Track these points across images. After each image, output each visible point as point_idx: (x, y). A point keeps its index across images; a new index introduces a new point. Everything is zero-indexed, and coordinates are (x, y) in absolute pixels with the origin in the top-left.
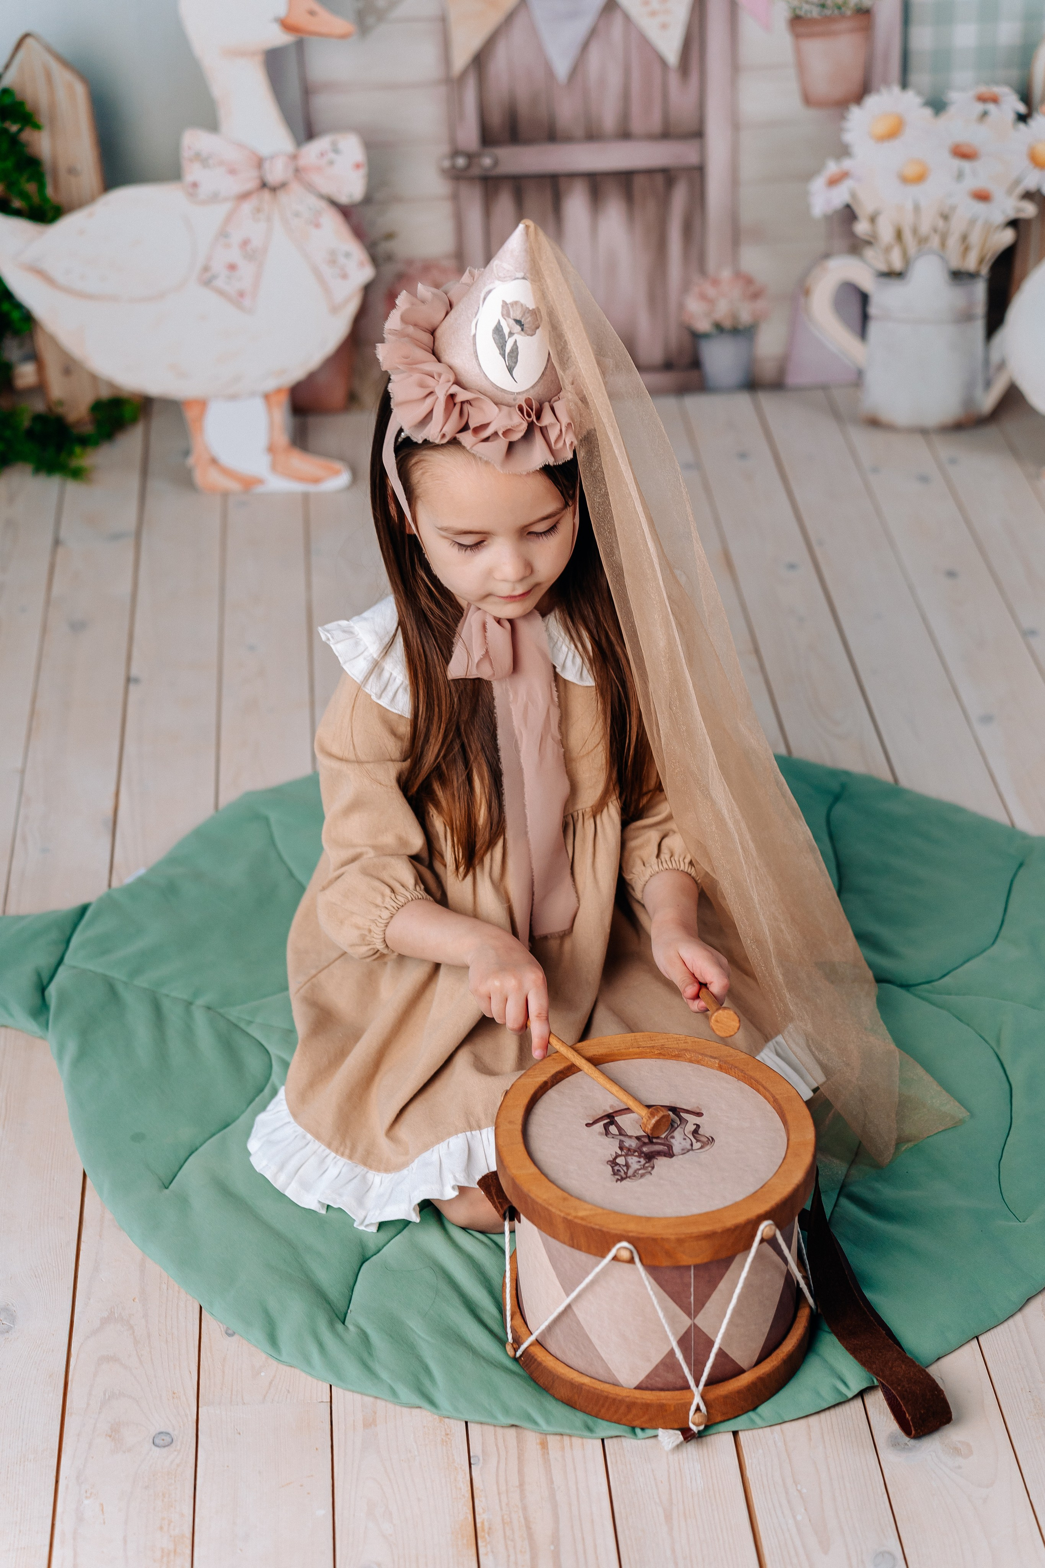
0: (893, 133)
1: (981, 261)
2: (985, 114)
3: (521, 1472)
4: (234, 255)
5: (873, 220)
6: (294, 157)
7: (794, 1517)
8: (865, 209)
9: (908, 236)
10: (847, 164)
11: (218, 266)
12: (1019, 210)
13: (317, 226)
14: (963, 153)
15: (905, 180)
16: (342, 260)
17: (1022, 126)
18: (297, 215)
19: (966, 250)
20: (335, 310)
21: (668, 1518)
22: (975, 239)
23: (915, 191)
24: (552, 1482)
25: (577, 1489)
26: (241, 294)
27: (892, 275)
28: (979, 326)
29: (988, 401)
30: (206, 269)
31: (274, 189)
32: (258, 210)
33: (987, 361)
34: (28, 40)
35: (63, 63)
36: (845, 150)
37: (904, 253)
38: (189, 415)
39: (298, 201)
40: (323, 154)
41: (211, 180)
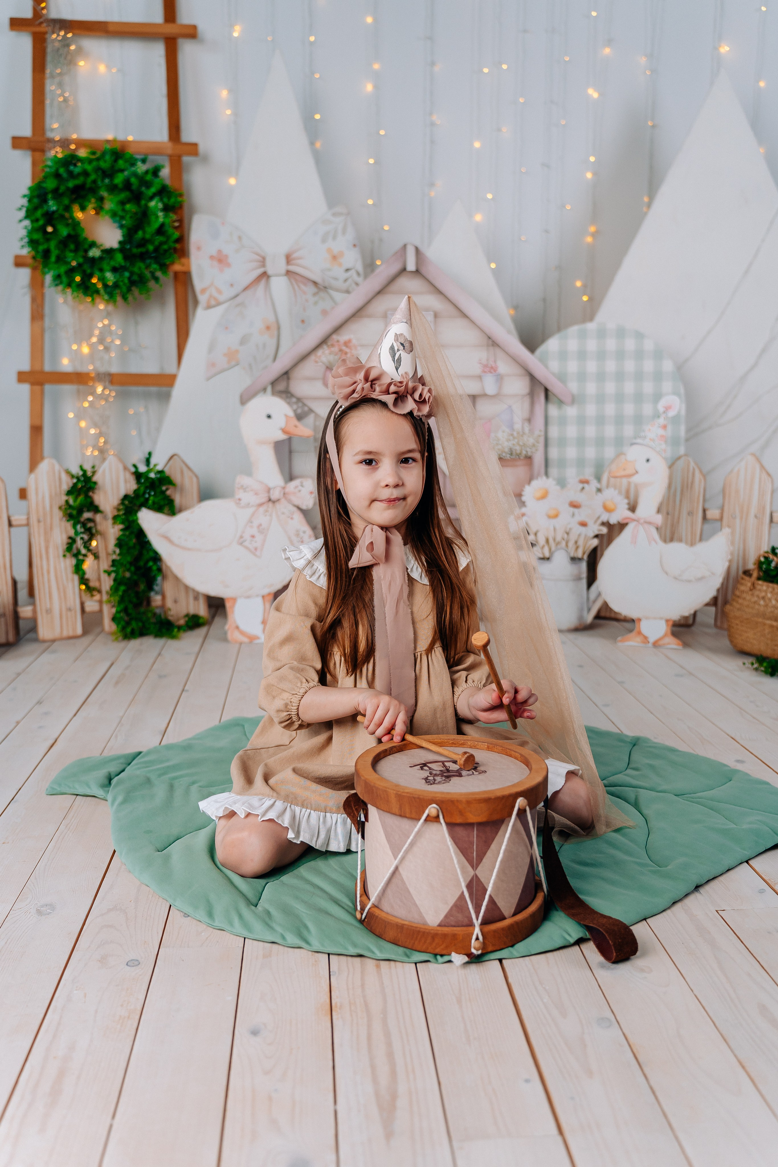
0: (544, 496)
1: (584, 553)
2: (583, 488)
3: (362, 979)
4: (254, 531)
5: (536, 534)
6: (284, 488)
8: (533, 529)
9: (551, 541)
10: (524, 510)
11: (247, 536)
12: (600, 530)
13: (292, 518)
14: (574, 505)
15: (549, 517)
16: (302, 534)
17: (599, 494)
18: (283, 513)
19: (577, 548)
21: (459, 1001)
22: (581, 543)
23: (553, 522)
24: (383, 984)
25: (399, 987)
26: (256, 549)
27: (545, 559)
28: (584, 582)
29: (589, 618)
30: (241, 537)
31: (274, 502)
32: (267, 511)
33: (588, 599)
34: (175, 457)
35: (189, 468)
36: (523, 504)
37: (550, 550)
38: (228, 605)
39: (284, 507)
40: (296, 487)
41: (247, 497)
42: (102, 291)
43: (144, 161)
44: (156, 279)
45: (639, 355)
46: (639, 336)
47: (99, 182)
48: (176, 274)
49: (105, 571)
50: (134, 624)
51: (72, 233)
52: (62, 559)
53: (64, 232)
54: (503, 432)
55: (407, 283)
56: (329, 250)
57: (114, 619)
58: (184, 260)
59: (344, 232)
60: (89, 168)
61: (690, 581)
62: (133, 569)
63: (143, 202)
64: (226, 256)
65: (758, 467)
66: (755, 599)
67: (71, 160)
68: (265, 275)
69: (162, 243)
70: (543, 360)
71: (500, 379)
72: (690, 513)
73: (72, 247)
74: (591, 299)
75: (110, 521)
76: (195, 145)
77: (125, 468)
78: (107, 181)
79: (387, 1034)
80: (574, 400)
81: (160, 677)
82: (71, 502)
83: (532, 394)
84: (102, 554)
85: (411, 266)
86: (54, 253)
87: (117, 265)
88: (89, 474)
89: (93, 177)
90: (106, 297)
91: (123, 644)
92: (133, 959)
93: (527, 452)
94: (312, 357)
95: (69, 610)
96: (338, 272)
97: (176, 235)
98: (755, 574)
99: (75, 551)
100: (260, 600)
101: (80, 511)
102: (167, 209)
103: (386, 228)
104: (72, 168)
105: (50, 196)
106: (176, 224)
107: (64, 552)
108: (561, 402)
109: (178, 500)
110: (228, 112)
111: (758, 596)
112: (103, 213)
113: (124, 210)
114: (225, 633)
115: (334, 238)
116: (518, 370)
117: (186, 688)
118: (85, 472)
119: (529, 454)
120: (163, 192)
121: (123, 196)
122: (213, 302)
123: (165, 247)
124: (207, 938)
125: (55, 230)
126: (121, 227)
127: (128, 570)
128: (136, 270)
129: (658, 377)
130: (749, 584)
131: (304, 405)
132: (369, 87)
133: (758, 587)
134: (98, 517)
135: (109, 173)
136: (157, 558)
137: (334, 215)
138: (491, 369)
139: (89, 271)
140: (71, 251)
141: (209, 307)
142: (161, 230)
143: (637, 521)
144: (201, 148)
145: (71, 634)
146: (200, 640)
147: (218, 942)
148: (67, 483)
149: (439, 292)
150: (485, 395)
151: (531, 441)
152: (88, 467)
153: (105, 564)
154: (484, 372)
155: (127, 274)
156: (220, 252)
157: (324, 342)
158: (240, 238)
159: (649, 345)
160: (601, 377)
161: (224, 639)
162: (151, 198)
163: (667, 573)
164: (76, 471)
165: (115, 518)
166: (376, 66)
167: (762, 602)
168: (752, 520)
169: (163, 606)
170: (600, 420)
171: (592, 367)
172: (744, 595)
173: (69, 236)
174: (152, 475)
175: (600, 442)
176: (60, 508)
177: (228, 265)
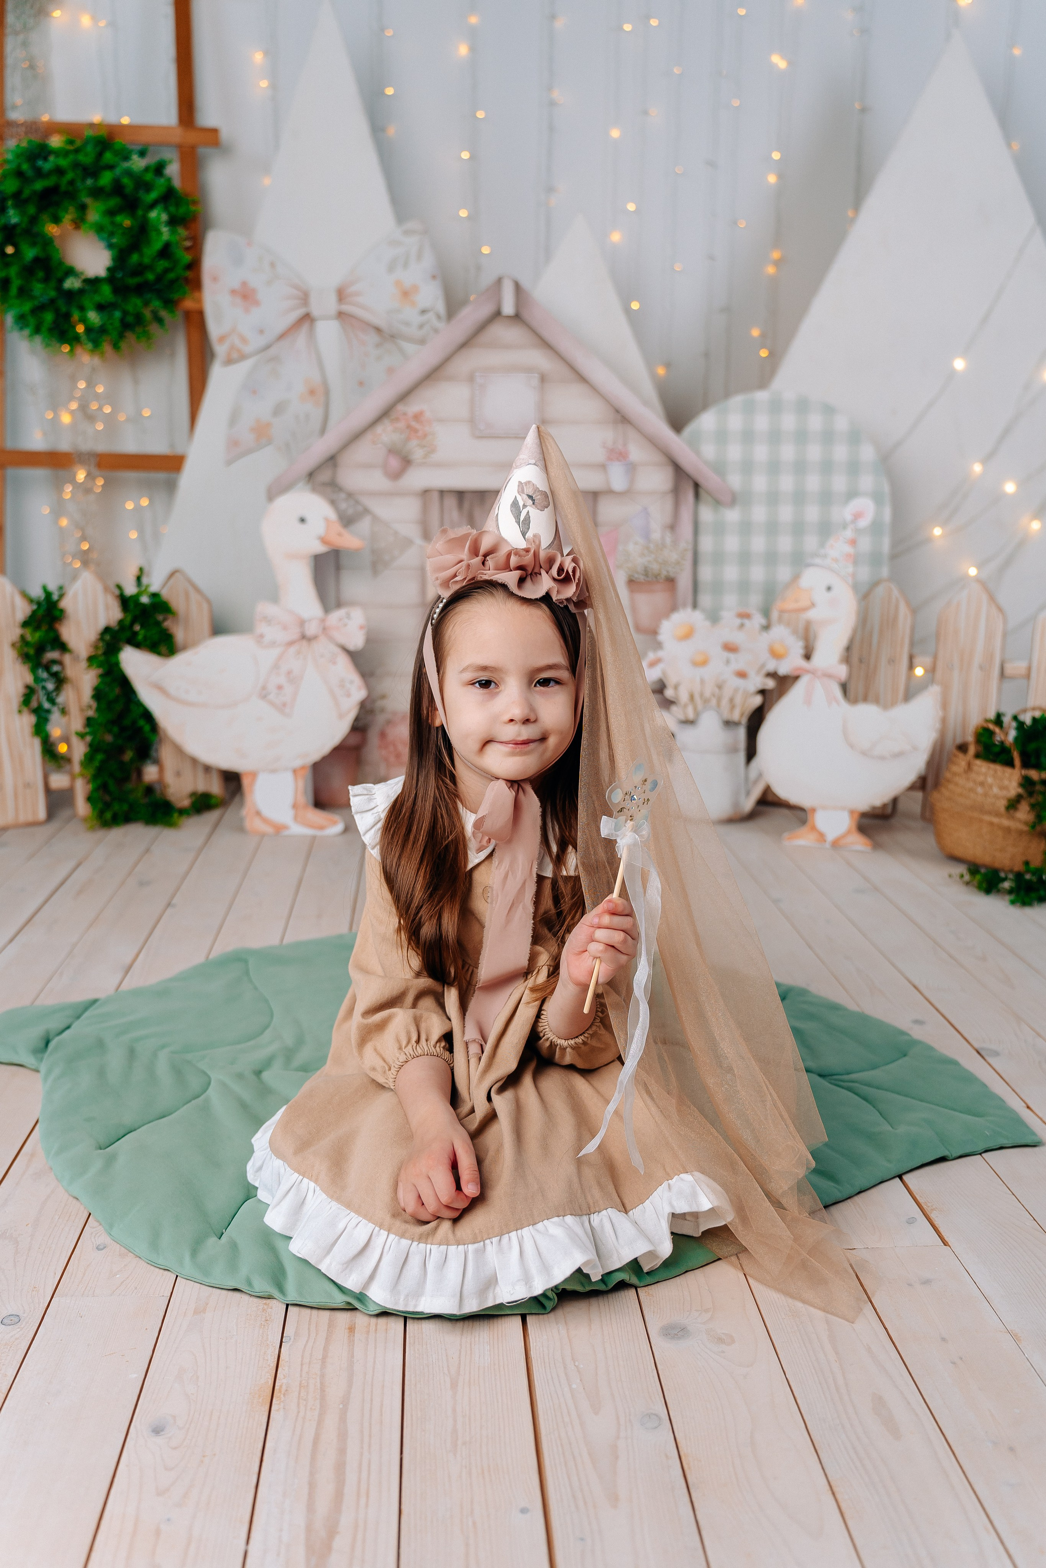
0: (688, 635)
1: (742, 715)
2: (742, 626)
3: (326, 1349)
4: (282, 680)
5: (676, 687)
6: (323, 621)
7: (570, 1386)
8: (671, 681)
9: (697, 697)
10: (660, 654)
11: (271, 687)
12: (764, 684)
13: (334, 663)
14: (730, 648)
15: (695, 664)
16: (348, 685)
17: (765, 633)
18: (322, 656)
19: (733, 707)
20: (341, 716)
21: (454, 1385)
22: (738, 700)
23: (701, 671)
24: (353, 1356)
25: (375, 1362)
26: (284, 705)
27: (688, 722)
28: (742, 756)
29: (748, 804)
30: (264, 688)
31: (309, 640)
32: (299, 653)
33: (747, 778)
34: (177, 574)
35: (197, 590)
36: (659, 646)
37: (695, 709)
38: (245, 782)
39: (324, 647)
40: (340, 620)
41: (271, 633)
42: (84, 338)
43: (142, 154)
44: (159, 320)
45: (828, 437)
46: (829, 410)
47: (79, 184)
48: (188, 315)
49: (77, 734)
50: (116, 807)
51: (42, 255)
52: (16, 716)
53: (30, 253)
54: (636, 543)
55: (501, 332)
56: (398, 283)
57: (89, 799)
58: (196, 294)
59: (419, 257)
60: (63, 162)
61: (882, 758)
62: (116, 729)
63: (140, 212)
64: (254, 291)
65: (985, 598)
66: (970, 784)
67: (39, 152)
68: (307, 318)
69: (166, 271)
70: (694, 444)
71: (632, 469)
72: (892, 661)
73: (41, 274)
74: (771, 354)
75: (84, 664)
76: (214, 131)
77: (106, 589)
78: (89, 182)
79: (343, 1436)
80: (733, 500)
81: (142, 884)
82: (29, 638)
83: (676, 491)
84: (74, 709)
85: (508, 308)
86: (16, 283)
87: (103, 302)
88: (55, 597)
89: (70, 176)
90: (90, 346)
91: (101, 833)
92: (13, 1313)
93: (668, 572)
94: (369, 436)
95: (27, 785)
96: (411, 314)
97: (186, 258)
98: (972, 750)
99: (34, 704)
100: (289, 777)
101: (40, 649)
102: (173, 222)
103: (486, 250)
104: (40, 163)
105: (10, 203)
106: (188, 244)
107: (20, 706)
108: (717, 503)
109: (180, 635)
110: (264, 84)
111: (975, 781)
112: (84, 227)
113: (113, 223)
114: (241, 820)
115: (406, 265)
116: (657, 457)
117: (174, 901)
118: (48, 594)
119: (672, 575)
120: (169, 196)
121: (113, 202)
122: (235, 355)
123: (171, 276)
124: (123, 1282)
125: (17, 251)
126: (110, 246)
127: (110, 731)
128: (130, 308)
129: (854, 468)
130: (963, 764)
131: (357, 502)
132: (463, 50)
133: (975, 768)
134: (67, 659)
135: (92, 171)
136: (148, 716)
137: (407, 233)
138: (618, 455)
139: (64, 309)
140: (39, 281)
141: (229, 362)
142: (166, 252)
143: (813, 672)
144: (224, 135)
145: (30, 818)
146: (207, 830)
147: (136, 1288)
148: (23, 610)
149: (546, 344)
150: (610, 492)
151: (674, 556)
152: (52, 587)
153: (77, 723)
154: (610, 459)
155: (118, 314)
156: (244, 284)
157: (385, 414)
158: (273, 265)
159: (841, 424)
160: (774, 468)
161: (240, 829)
162: (152, 206)
163: (852, 746)
164: (37, 593)
165: (90, 659)
166: (473, 20)
167: (980, 790)
168: (975, 674)
169: (161, 781)
170: (772, 528)
171: (761, 452)
172: (957, 779)
173: (36, 260)
174: (145, 600)
175: (771, 558)
176: (13, 645)
177: (257, 303)
